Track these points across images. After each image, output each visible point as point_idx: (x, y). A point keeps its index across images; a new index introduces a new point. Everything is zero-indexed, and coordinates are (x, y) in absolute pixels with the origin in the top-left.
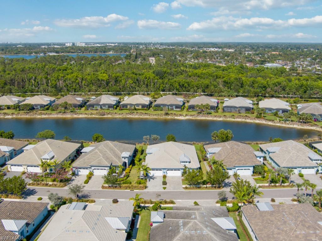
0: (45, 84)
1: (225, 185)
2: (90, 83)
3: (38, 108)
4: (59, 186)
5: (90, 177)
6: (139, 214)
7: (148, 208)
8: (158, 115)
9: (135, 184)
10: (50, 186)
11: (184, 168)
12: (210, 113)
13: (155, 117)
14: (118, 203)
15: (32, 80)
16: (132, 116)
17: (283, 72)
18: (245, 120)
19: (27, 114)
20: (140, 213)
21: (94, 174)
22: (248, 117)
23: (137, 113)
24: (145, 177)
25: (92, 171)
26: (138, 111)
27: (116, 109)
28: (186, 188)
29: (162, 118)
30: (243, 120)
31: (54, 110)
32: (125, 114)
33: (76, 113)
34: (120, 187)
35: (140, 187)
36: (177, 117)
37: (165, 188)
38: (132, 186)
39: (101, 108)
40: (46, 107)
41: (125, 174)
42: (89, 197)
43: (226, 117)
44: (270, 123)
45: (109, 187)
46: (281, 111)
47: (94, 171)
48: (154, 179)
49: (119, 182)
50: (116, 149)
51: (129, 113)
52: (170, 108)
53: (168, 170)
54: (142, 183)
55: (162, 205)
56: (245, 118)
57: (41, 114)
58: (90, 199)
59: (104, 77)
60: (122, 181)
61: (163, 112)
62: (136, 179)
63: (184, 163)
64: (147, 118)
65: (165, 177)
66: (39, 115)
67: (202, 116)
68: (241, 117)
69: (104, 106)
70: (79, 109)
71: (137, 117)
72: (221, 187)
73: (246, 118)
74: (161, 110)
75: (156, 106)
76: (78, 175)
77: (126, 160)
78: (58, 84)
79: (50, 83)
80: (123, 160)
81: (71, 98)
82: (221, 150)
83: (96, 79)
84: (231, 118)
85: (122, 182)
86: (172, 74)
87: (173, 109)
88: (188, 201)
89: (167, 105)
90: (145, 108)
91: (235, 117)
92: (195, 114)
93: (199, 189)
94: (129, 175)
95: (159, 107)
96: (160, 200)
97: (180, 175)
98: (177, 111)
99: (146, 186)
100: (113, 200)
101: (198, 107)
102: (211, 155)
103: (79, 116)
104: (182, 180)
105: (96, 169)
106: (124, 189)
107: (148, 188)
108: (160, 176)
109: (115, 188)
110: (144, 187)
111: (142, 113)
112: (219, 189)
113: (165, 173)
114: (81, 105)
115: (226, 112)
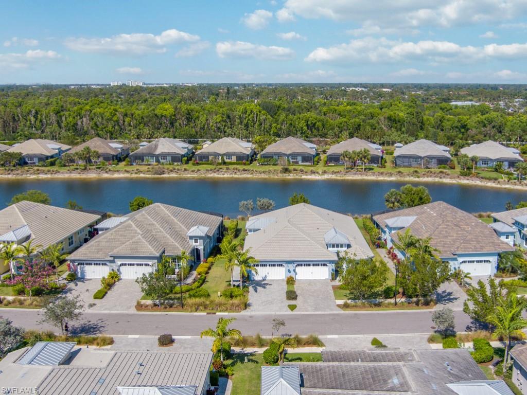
0: (55, 124)
1: (437, 297)
2: (140, 121)
3: (34, 163)
4: (30, 306)
5: (110, 284)
6: (227, 376)
7: (251, 358)
8: (269, 172)
9: (218, 298)
10: (9, 304)
11: (336, 258)
12: (370, 169)
13: (263, 176)
14: (174, 344)
15: (30, 116)
16: (218, 174)
17: (484, 112)
18: (441, 180)
19: (10, 172)
20: (230, 373)
21: (122, 276)
22: (446, 174)
23: (228, 169)
24: (243, 282)
25: (116, 270)
26: (230, 167)
27: (187, 163)
28: (346, 306)
29: (276, 177)
30: (437, 180)
31: (65, 166)
32: (205, 172)
33: (108, 170)
34: (183, 306)
35: (232, 305)
36: (306, 175)
37: (292, 307)
38: (212, 302)
39: (158, 161)
40: (50, 160)
41: (196, 277)
42: (100, 332)
43: (401, 175)
44: (490, 184)
45: (155, 305)
46: (506, 164)
47: (122, 269)
48: (264, 288)
49: (180, 295)
50: (176, 220)
51: (211, 170)
52: (291, 160)
53: (298, 265)
54: (236, 297)
55: (290, 350)
56: (439, 175)
57: (38, 172)
58: (100, 335)
59: (166, 110)
60: (188, 291)
61: (279, 168)
62: (223, 287)
63: (336, 249)
64: (248, 178)
65: (290, 281)
66: (34, 174)
67: (355, 174)
68: (431, 174)
69: (164, 159)
70: (113, 164)
71: (226, 176)
72: (432, 303)
73: (442, 176)
74: (274, 165)
75: (264, 156)
76: (82, 279)
77: (198, 244)
78: (79, 123)
79: (64, 122)
80: (193, 243)
81: (100, 142)
82: (415, 221)
83: (151, 115)
84: (412, 176)
85: (187, 295)
86: (292, 110)
87: (297, 163)
88: (355, 339)
89: (285, 155)
90: (244, 161)
91: (419, 175)
92: (341, 171)
93: (379, 308)
94: (205, 278)
95: (269, 159)
96: (283, 335)
97: (328, 277)
98: (306, 166)
99: (248, 303)
100: (159, 336)
101: (346, 156)
102: (393, 232)
103: (113, 175)
104: (334, 288)
105: (125, 265)
106: (191, 311)
107: (251, 308)
108: (279, 280)
109: (167, 309)
110: (241, 306)
111: (237, 169)
112: (428, 306)
113: (292, 271)
114: (118, 156)
115: (400, 166)
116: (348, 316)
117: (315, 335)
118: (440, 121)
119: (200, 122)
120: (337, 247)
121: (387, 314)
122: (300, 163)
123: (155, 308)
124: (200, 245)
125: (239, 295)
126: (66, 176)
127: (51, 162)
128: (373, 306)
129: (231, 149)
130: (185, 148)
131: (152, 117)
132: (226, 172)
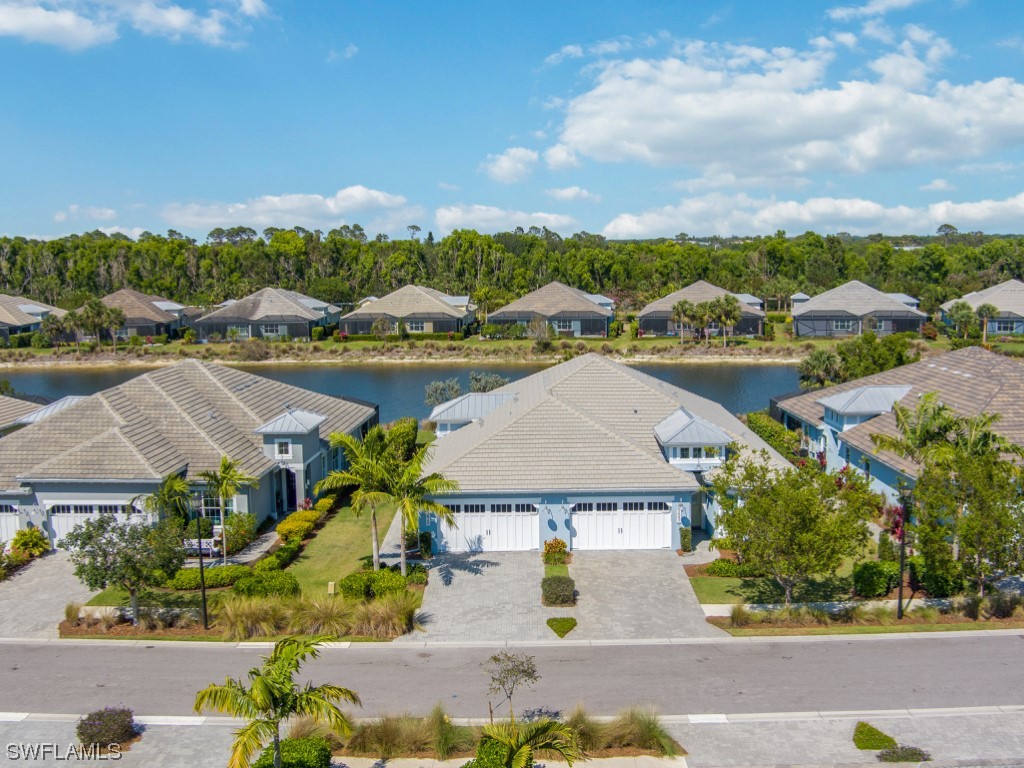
2: (233, 267)
8: (507, 351)
9: (325, 601)
11: (693, 486)
12: (740, 343)
13: (493, 360)
14: (136, 744)
16: (391, 358)
23: (412, 346)
26: (418, 343)
27: (322, 337)
28: (738, 621)
29: (523, 361)
32: (360, 353)
33: (142, 352)
34: (207, 620)
35: (368, 619)
37: (563, 627)
38: (300, 609)
39: (257, 334)
40: (18, 335)
41: (275, 546)
45: (121, 620)
47: (59, 520)
48: (476, 572)
51: (374, 349)
52: (557, 330)
53: (579, 507)
54: (383, 594)
60: (236, 579)
61: (530, 344)
65: (556, 553)
67: (706, 353)
69: (272, 331)
70: (158, 341)
71: (407, 360)
74: (518, 338)
75: (496, 321)
79: (72, 270)
80: (273, 456)
82: (909, 396)
83: (256, 255)
87: (570, 335)
89: (543, 317)
90: (450, 333)
92: (672, 347)
93: (847, 628)
94: (301, 548)
95: (507, 325)
96: (531, 715)
97: (668, 543)
98: (591, 339)
99: (418, 612)
100: (85, 717)
101: (684, 312)
102: (847, 427)
103: (152, 361)
104: (691, 571)
105: (65, 509)
106: (232, 639)
107: (427, 627)
108: (520, 553)
109: (157, 631)
110: (396, 620)
111: (432, 346)
112: (1007, 620)
113: (561, 525)
114: (173, 327)
115: (807, 337)
116: (750, 652)
117: (647, 711)
118: (882, 259)
119: (360, 266)
120: (695, 456)
121: (878, 643)
122: (577, 334)
123: (119, 628)
124: (294, 460)
125: (392, 590)
126: (48, 365)
127: (21, 338)
128: (829, 621)
129: (421, 308)
130: (320, 309)
131: (258, 258)
132: (407, 353)
